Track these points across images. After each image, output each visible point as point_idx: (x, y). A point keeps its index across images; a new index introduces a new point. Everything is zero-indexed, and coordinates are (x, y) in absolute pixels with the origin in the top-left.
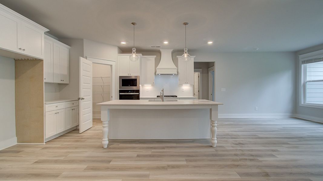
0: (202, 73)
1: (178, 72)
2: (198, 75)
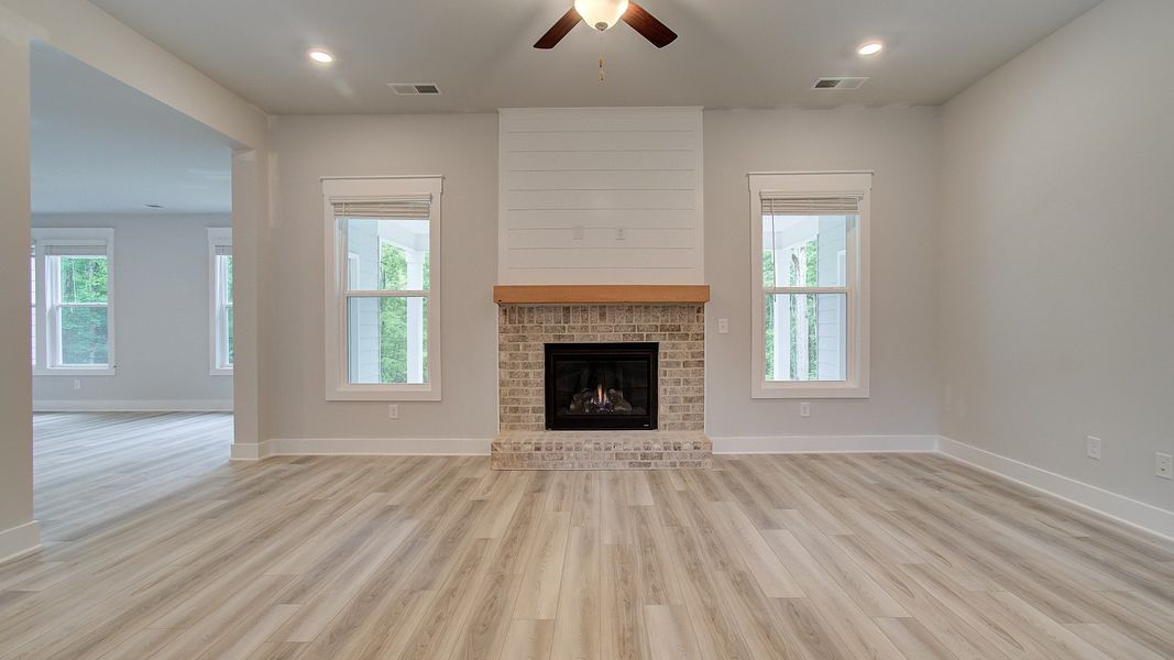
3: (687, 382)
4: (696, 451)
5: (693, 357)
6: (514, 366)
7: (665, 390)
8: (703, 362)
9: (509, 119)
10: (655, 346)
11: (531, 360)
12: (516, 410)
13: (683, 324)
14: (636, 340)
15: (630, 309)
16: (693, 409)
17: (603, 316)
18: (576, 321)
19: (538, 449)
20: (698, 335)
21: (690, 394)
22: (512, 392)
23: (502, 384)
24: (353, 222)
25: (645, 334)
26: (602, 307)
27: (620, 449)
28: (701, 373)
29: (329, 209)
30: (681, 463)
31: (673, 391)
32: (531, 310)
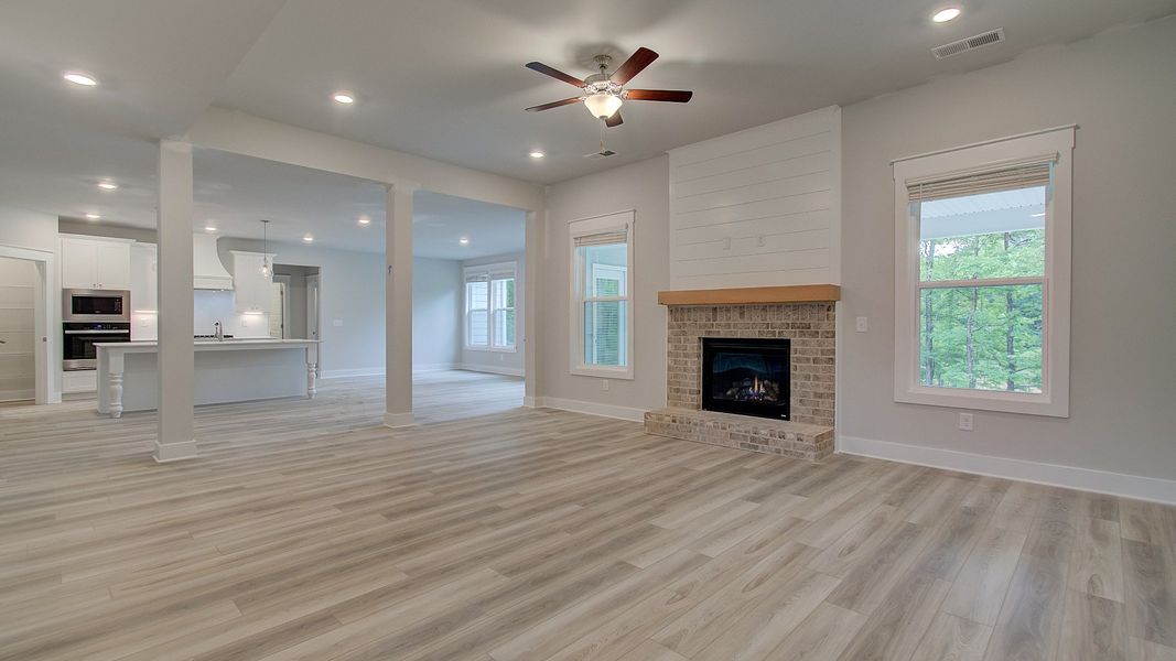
0: (291, 285)
1: (233, 285)
2: (281, 287)
3: (817, 378)
4: (800, 442)
5: (823, 354)
6: (677, 355)
7: (796, 384)
8: (833, 360)
9: (675, 156)
10: (787, 342)
11: (689, 351)
12: (677, 390)
13: (813, 322)
14: (769, 337)
15: (764, 309)
16: (824, 405)
17: (742, 314)
18: (722, 319)
19: (674, 421)
20: (828, 333)
21: (821, 390)
22: (676, 376)
23: (669, 369)
24: (590, 248)
25: (777, 331)
26: (742, 307)
27: (734, 430)
28: (832, 370)
29: (572, 242)
30: (786, 451)
31: (803, 386)
32: (689, 310)
